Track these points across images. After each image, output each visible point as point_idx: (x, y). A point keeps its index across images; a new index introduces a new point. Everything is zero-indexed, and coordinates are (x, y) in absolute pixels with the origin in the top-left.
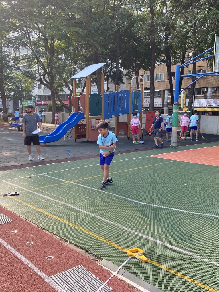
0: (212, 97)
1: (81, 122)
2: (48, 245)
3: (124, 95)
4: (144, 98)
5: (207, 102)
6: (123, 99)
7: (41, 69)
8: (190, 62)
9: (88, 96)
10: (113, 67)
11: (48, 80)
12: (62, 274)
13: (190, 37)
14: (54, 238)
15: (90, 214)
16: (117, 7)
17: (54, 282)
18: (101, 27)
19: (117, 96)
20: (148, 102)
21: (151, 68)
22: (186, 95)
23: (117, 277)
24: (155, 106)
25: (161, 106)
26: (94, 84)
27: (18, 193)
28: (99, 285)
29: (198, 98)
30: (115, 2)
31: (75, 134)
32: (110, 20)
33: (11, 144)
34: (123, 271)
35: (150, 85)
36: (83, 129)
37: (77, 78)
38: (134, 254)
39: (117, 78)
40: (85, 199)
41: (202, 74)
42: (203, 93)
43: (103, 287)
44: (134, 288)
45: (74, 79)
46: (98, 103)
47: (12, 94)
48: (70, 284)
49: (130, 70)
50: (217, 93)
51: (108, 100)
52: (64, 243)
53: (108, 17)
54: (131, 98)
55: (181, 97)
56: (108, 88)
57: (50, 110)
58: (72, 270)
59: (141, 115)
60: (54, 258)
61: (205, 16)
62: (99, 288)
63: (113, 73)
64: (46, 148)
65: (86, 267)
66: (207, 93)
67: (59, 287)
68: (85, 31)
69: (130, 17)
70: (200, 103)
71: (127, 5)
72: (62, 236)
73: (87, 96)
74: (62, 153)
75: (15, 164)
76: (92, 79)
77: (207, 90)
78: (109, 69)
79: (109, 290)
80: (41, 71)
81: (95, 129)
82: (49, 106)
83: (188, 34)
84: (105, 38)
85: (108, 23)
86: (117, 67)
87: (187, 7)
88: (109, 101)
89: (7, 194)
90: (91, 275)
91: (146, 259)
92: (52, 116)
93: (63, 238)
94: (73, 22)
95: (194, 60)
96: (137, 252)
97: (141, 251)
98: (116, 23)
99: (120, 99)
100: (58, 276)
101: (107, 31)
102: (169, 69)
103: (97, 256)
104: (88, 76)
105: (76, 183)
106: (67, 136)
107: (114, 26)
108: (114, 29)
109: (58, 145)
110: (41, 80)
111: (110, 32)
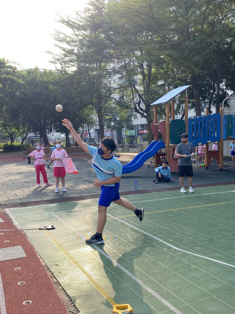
3: (214, 119)
6: (212, 124)
9: (168, 123)
11: (144, 109)
14: (50, 280)
18: (196, 47)
19: (205, 121)
27: (54, 227)
30: (214, 18)
31: (155, 165)
32: (207, 38)
33: (89, 175)
38: (119, 311)
46: (180, 130)
47: (113, 124)
51: (193, 126)
52: (55, 287)
54: (223, 122)
60: (32, 303)
75: (77, 196)
78: (212, 91)
80: (137, 99)
81: (176, 159)
85: (204, 42)
88: (195, 127)
89: (44, 227)
93: (58, 282)
103: (77, 308)
105: (121, 219)
106: (149, 167)
107: (211, 45)
108: (211, 47)
109: (135, 176)
110: (136, 108)
111: (206, 51)
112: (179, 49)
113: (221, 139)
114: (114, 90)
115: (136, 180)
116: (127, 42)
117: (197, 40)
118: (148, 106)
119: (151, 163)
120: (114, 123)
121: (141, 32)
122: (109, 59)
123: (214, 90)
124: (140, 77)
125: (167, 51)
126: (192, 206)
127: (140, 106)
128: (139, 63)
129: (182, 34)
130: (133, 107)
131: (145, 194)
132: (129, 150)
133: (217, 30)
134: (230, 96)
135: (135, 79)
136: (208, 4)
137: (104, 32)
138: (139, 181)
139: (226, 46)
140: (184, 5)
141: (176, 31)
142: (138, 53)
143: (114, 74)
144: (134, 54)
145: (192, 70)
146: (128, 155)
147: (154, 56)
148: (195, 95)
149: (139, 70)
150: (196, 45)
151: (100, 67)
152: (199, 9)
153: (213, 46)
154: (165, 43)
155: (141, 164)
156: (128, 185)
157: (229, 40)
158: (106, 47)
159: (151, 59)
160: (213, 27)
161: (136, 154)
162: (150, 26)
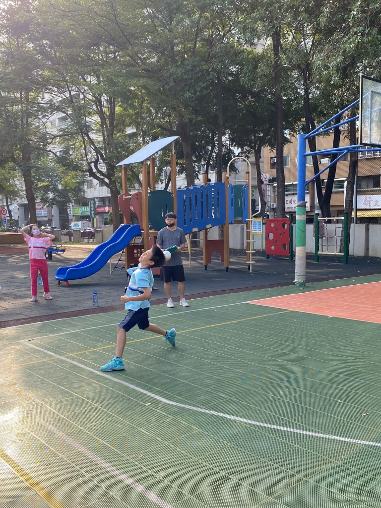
1: (138, 240)
18: (186, 77)
24: (286, 210)
30: (212, 32)
31: (126, 264)
32: (203, 63)
46: (164, 208)
47: (51, 195)
49: (245, 148)
51: (184, 202)
54: (229, 196)
59: (248, 227)
63: (216, 153)
64: (67, 289)
73: (143, 195)
80: (92, 155)
82: (110, 215)
83: (331, 81)
85: (198, 69)
88: (187, 203)
98: (213, 68)
101: (196, 82)
106: (116, 267)
107: (209, 74)
108: (208, 78)
109: (93, 283)
110: (90, 170)
111: (201, 83)
112: (158, 78)
113: (227, 222)
114: (53, 139)
115: (94, 289)
116: (73, 60)
117: (188, 65)
118: (111, 168)
119: (120, 260)
120: (54, 195)
121: (97, 44)
122: (43, 85)
123: (213, 147)
124: (96, 118)
125: (139, 80)
126: (186, 329)
127: (98, 166)
128: (94, 96)
129: (163, 53)
130: (86, 167)
131: (112, 313)
132: (81, 240)
133: (217, 51)
134: (238, 156)
135: (88, 122)
136: (203, 9)
137: (33, 40)
138: (100, 291)
139: (230, 78)
140: (165, 7)
141: (154, 48)
142: (92, 80)
143: (52, 111)
144: (85, 80)
145: (179, 113)
146: (79, 249)
147: (119, 86)
148: (184, 153)
149: (94, 107)
150: (185, 74)
151: (27, 98)
152: (189, 16)
153: (211, 76)
154: (136, 66)
155: (102, 263)
156: (81, 298)
157: (235, 69)
158: (38, 66)
159: (114, 91)
160: (211, 47)
161: (95, 247)
162: (111, 36)
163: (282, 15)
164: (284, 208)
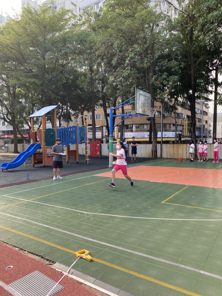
0: (136, 131)
1: (38, 151)
2: (8, 256)
3: (73, 129)
4: (88, 132)
5: (133, 135)
6: (72, 132)
7: (4, 110)
8: (119, 106)
9: (44, 131)
10: (64, 109)
11: (11, 119)
12: (20, 281)
13: (119, 89)
14: (14, 249)
15: (45, 226)
16: (65, 65)
17: (12, 289)
18: (53, 79)
19: (67, 131)
20: (91, 135)
21: (92, 110)
22: (118, 129)
23: (68, 276)
24: (96, 138)
25: (101, 138)
26: (49, 121)
28: (53, 286)
29: (126, 131)
30: (63, 61)
31: (33, 161)
32: (60, 74)
34: (72, 270)
35: (92, 123)
36: (40, 156)
37: (35, 117)
38: (82, 255)
39: (67, 117)
40: (41, 213)
41: (128, 115)
42: (130, 128)
43: (56, 287)
44: (81, 283)
45: (32, 117)
46: (52, 136)
48: (27, 288)
49: (77, 111)
50: (140, 128)
52: (22, 253)
53: (58, 72)
54: (78, 132)
55: (115, 131)
56: (60, 124)
57: (12, 143)
58: (29, 275)
59: (86, 145)
60: (13, 267)
61: (129, 74)
62: (52, 288)
63: (64, 113)
65: (42, 271)
66: (133, 128)
67: (17, 292)
68: (41, 81)
69: (75, 72)
70: (128, 135)
71: (72, 64)
72: (21, 247)
73: (42, 131)
74: (22, 176)
76: (46, 118)
77: (133, 126)
78: (61, 111)
79: (61, 289)
81: (50, 156)
82: (11, 139)
83: (118, 87)
84: (56, 87)
85: (59, 76)
86: (67, 109)
87: (115, 67)
88: (61, 134)
90: (46, 278)
91: (92, 258)
92: (14, 147)
93: (21, 249)
94: (31, 74)
95: (122, 105)
96: (84, 253)
97: (87, 252)
98: (65, 77)
99: (70, 133)
100: (17, 283)
101: (58, 82)
102: (105, 111)
103: (51, 261)
104: (43, 115)
105: (34, 201)
106: (27, 163)
107: (63, 79)
108: (63, 81)
110: (4, 119)
111: (60, 82)
112: (40, 79)
118: (14, 117)
119: (29, 160)
121: (8, 61)
126: (76, 187)
127: (8, 116)
128: (6, 84)
129: (41, 68)
131: (37, 182)
134: (74, 115)
136: (60, 51)
140: (43, 49)
141: (35, 65)
147: (22, 81)
150: (53, 78)
156: (19, 177)
159: (20, 83)
162: (17, 58)
163: (96, 59)
164: (96, 137)
